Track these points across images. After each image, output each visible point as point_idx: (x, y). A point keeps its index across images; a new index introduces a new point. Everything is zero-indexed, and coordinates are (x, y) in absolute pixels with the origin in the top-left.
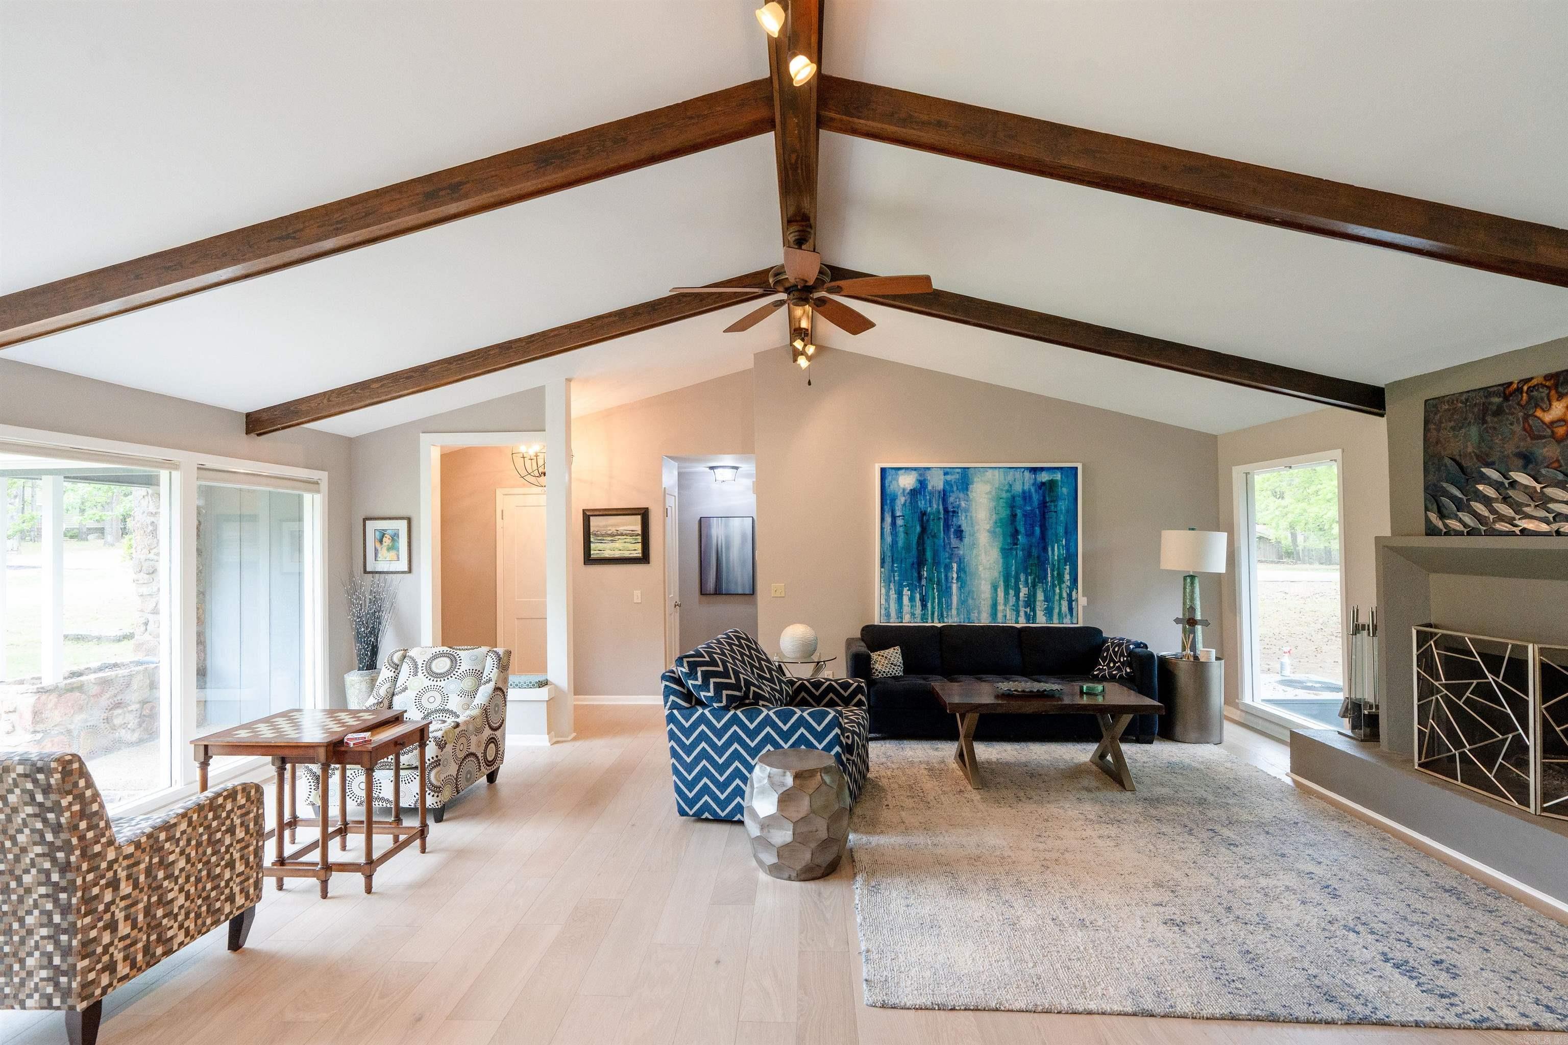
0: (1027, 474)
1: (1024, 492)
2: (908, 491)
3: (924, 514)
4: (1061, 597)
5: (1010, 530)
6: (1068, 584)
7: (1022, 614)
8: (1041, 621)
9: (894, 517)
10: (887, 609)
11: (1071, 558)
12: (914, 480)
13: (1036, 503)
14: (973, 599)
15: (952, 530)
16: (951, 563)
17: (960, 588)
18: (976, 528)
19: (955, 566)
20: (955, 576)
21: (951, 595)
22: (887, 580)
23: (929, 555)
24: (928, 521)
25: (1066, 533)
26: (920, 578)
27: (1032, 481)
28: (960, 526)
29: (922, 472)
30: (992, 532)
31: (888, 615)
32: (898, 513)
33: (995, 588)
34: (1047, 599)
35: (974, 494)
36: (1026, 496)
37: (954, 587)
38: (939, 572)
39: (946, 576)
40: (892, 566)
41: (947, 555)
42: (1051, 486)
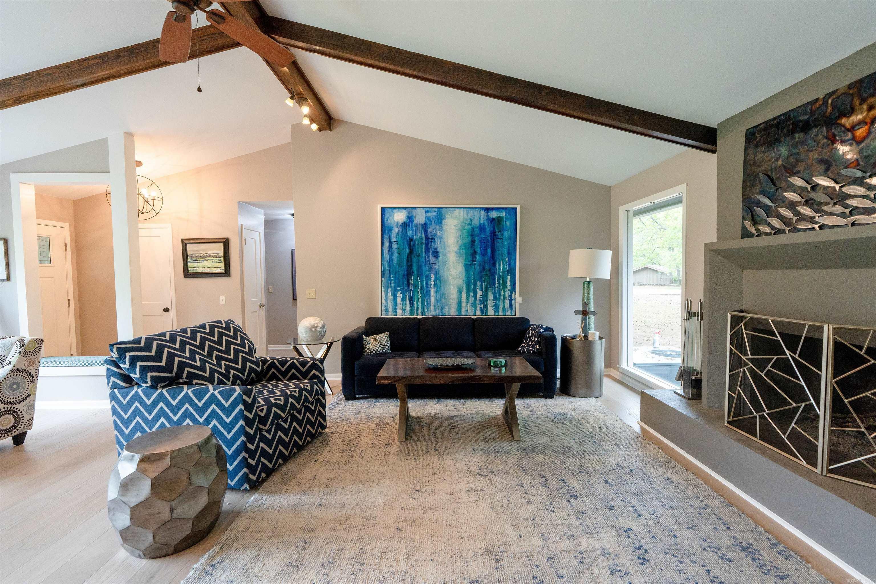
0: (482, 212)
1: (480, 225)
2: (400, 224)
3: (411, 240)
4: (505, 297)
5: (471, 251)
6: (510, 288)
7: (478, 309)
8: (491, 313)
9: (391, 243)
10: (386, 307)
11: (511, 271)
12: (405, 216)
13: (488, 233)
14: (445, 299)
15: (431, 251)
16: (429, 275)
17: (436, 292)
18: (448, 250)
19: (433, 276)
20: (433, 283)
21: (430, 296)
22: (386, 286)
23: (415, 268)
24: (414, 245)
25: (509, 253)
26: (409, 285)
27: (486, 217)
28: (436, 249)
29: (410, 211)
30: (458, 253)
31: (387, 311)
32: (394, 240)
33: (460, 291)
34: (495, 299)
35: (446, 226)
36: (482, 228)
37: (432, 291)
38: (422, 281)
39: (427, 284)
40: (390, 276)
41: (427, 269)
42: (498, 221)
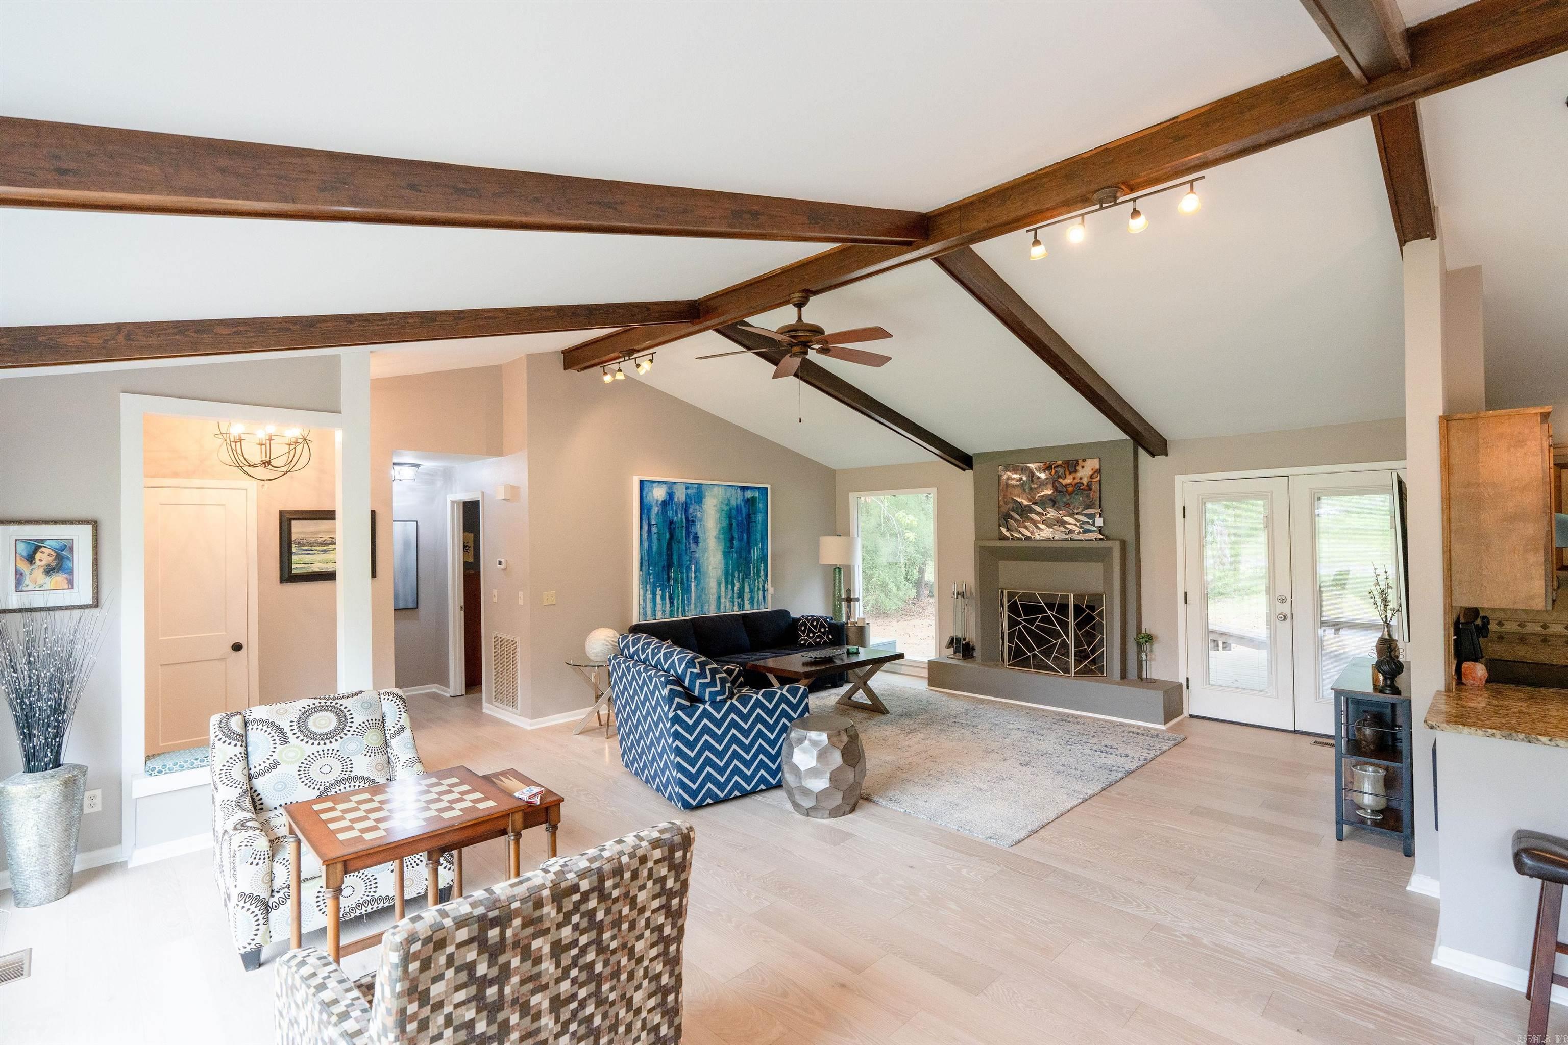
0: (739, 491)
1: (737, 506)
2: (660, 502)
3: (671, 522)
4: (759, 589)
5: (728, 536)
6: (763, 578)
7: (736, 604)
8: (748, 610)
9: (650, 525)
10: (644, 608)
11: (764, 558)
12: (665, 492)
13: (744, 515)
14: (705, 594)
15: (691, 536)
16: (690, 565)
17: (697, 585)
18: (708, 534)
19: (693, 566)
20: (693, 575)
21: (690, 593)
22: (644, 582)
23: (675, 557)
24: (674, 528)
25: (762, 538)
26: (669, 578)
27: (742, 498)
28: (696, 534)
29: (671, 485)
30: (717, 538)
31: (645, 614)
32: (653, 522)
33: (719, 584)
34: (751, 591)
35: (705, 506)
36: (738, 509)
37: (693, 585)
38: (682, 573)
39: (687, 576)
40: (649, 569)
41: (688, 558)
42: (751, 502)
